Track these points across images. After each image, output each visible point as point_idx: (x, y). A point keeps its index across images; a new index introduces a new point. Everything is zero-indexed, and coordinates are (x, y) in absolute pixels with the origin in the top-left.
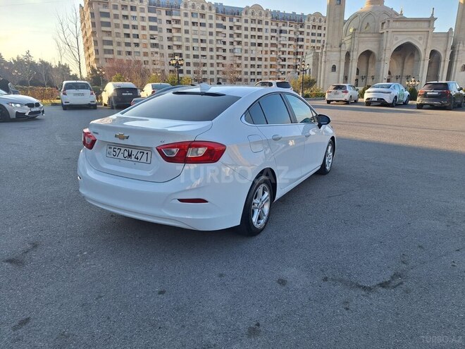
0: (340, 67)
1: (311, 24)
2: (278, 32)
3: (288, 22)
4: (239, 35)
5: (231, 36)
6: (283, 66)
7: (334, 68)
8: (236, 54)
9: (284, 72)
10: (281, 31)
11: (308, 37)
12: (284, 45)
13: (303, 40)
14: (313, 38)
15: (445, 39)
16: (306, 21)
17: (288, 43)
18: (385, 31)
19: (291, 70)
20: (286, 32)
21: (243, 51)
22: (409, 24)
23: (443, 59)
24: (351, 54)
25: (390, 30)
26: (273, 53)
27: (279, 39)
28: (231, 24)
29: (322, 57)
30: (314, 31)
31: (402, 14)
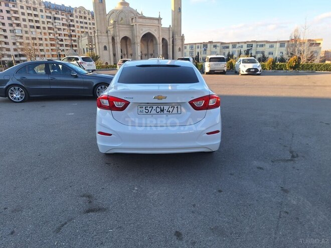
0: (109, 47)
1: (78, 14)
2: (52, 18)
3: (60, 12)
4: (17, 19)
5: (9, 18)
6: (61, 45)
7: (105, 48)
8: (17, 34)
9: (63, 50)
10: (55, 18)
11: (78, 24)
12: (59, 29)
13: (74, 26)
14: (82, 25)
15: (168, 31)
16: (74, 12)
17: (62, 27)
18: (134, 24)
19: (69, 48)
20: (59, 19)
21: (24, 32)
22: (148, 21)
23: (169, 44)
24: (115, 38)
25: (137, 24)
26: (51, 35)
27: (54, 24)
28: (7, 9)
29: (95, 39)
30: (82, 20)
31: (142, 14)
